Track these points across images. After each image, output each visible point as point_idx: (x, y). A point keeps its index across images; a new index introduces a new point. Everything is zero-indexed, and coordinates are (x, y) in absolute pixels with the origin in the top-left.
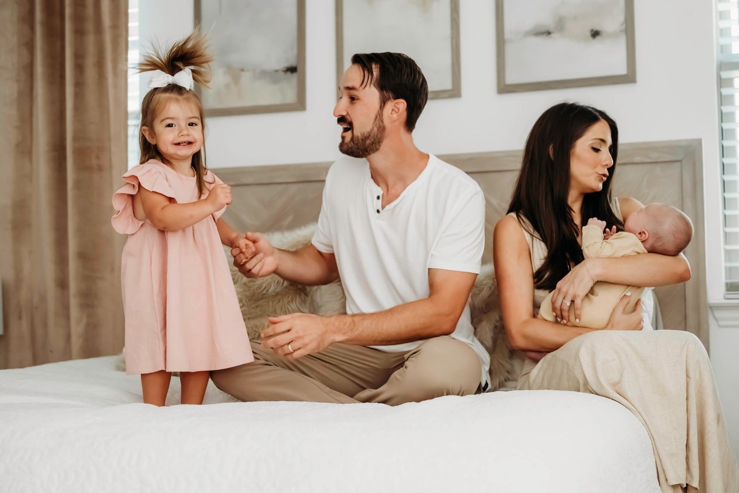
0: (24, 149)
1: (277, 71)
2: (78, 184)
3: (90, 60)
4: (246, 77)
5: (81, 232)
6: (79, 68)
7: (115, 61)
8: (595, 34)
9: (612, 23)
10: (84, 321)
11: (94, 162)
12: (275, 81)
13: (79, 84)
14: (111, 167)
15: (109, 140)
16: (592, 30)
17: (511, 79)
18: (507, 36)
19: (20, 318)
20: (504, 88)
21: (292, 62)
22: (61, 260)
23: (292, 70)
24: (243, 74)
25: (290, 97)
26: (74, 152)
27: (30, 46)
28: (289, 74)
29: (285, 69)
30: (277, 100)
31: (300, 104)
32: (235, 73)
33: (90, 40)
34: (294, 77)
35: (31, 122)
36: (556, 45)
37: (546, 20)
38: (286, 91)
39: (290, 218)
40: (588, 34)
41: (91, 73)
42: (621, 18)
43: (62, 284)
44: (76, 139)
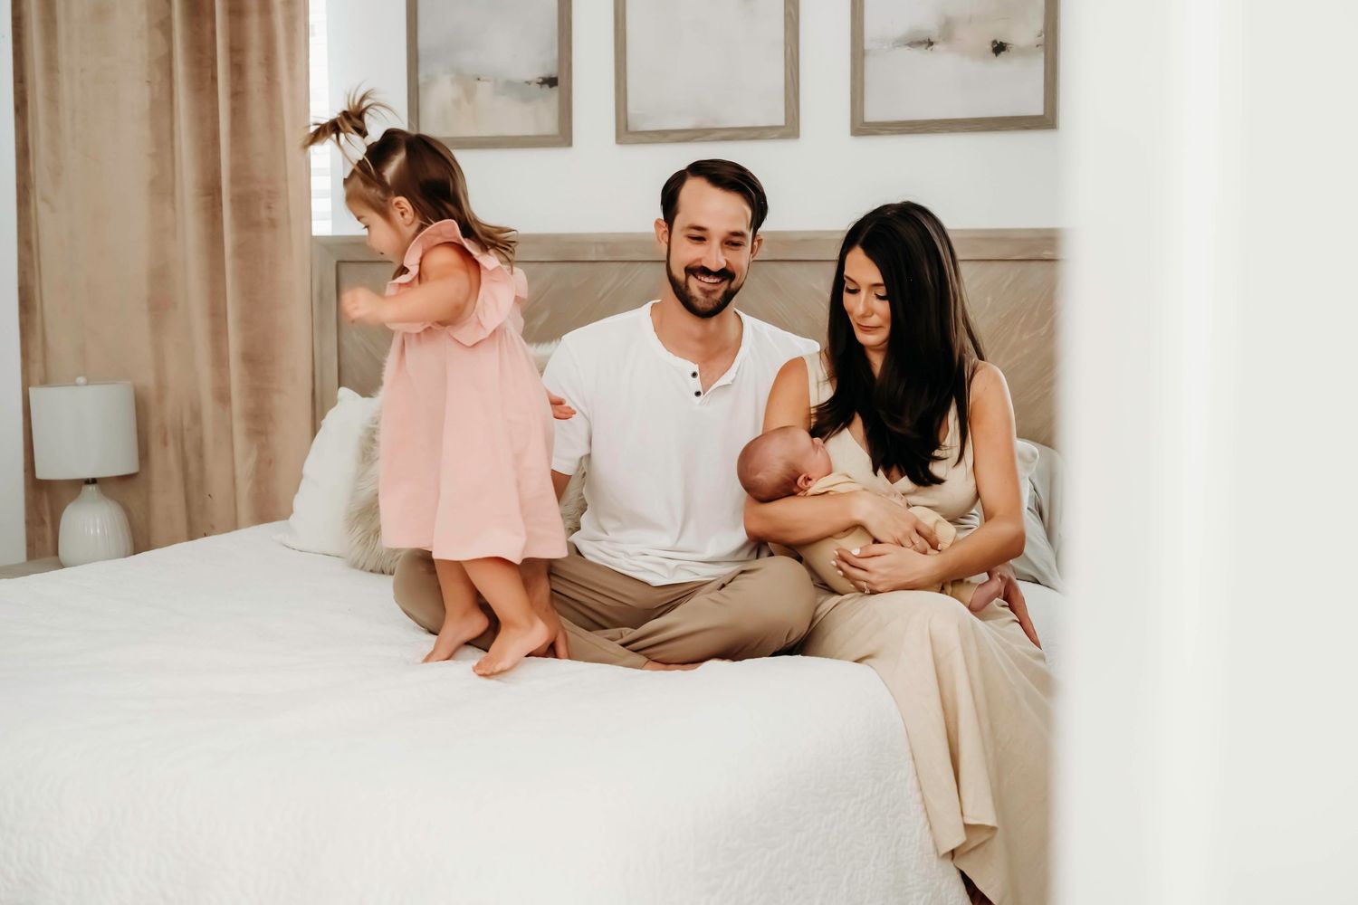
0: (162, 188)
1: (528, 83)
2: (242, 251)
3: (254, 57)
4: (484, 90)
5: (247, 321)
6: (238, 69)
7: (291, 57)
8: (999, 48)
9: (1025, 33)
10: (254, 453)
11: (264, 214)
12: (526, 99)
13: (238, 94)
14: (289, 222)
15: (286, 180)
16: (995, 42)
17: (872, 114)
18: (867, 45)
19: (165, 443)
20: (862, 128)
21: (551, 70)
22: (220, 360)
23: (551, 82)
24: (479, 84)
25: (549, 126)
26: (232, 201)
27: (165, 26)
28: (546, 86)
29: (541, 80)
30: (529, 130)
31: (564, 137)
32: (469, 82)
33: (253, 22)
34: (553, 94)
35: (172, 147)
36: (941, 62)
37: (926, 21)
38: (542, 116)
39: (545, 316)
40: (989, 47)
41: (255, 75)
42: (1038, 24)
43: (223, 397)
44: (235, 180)
